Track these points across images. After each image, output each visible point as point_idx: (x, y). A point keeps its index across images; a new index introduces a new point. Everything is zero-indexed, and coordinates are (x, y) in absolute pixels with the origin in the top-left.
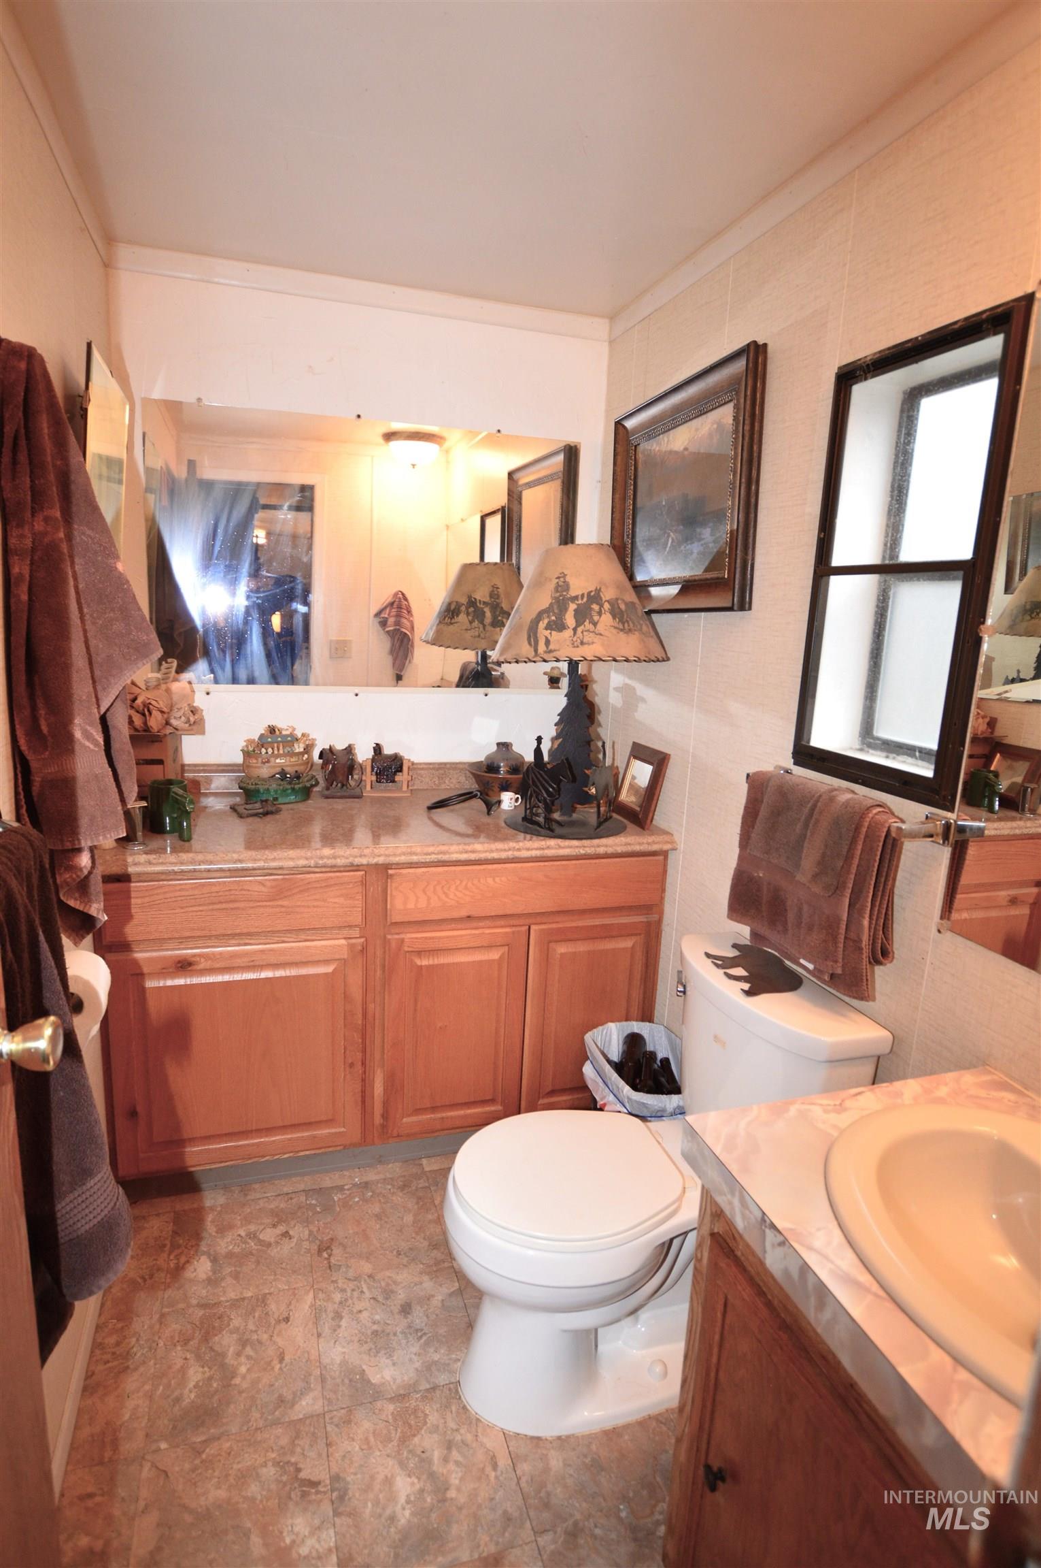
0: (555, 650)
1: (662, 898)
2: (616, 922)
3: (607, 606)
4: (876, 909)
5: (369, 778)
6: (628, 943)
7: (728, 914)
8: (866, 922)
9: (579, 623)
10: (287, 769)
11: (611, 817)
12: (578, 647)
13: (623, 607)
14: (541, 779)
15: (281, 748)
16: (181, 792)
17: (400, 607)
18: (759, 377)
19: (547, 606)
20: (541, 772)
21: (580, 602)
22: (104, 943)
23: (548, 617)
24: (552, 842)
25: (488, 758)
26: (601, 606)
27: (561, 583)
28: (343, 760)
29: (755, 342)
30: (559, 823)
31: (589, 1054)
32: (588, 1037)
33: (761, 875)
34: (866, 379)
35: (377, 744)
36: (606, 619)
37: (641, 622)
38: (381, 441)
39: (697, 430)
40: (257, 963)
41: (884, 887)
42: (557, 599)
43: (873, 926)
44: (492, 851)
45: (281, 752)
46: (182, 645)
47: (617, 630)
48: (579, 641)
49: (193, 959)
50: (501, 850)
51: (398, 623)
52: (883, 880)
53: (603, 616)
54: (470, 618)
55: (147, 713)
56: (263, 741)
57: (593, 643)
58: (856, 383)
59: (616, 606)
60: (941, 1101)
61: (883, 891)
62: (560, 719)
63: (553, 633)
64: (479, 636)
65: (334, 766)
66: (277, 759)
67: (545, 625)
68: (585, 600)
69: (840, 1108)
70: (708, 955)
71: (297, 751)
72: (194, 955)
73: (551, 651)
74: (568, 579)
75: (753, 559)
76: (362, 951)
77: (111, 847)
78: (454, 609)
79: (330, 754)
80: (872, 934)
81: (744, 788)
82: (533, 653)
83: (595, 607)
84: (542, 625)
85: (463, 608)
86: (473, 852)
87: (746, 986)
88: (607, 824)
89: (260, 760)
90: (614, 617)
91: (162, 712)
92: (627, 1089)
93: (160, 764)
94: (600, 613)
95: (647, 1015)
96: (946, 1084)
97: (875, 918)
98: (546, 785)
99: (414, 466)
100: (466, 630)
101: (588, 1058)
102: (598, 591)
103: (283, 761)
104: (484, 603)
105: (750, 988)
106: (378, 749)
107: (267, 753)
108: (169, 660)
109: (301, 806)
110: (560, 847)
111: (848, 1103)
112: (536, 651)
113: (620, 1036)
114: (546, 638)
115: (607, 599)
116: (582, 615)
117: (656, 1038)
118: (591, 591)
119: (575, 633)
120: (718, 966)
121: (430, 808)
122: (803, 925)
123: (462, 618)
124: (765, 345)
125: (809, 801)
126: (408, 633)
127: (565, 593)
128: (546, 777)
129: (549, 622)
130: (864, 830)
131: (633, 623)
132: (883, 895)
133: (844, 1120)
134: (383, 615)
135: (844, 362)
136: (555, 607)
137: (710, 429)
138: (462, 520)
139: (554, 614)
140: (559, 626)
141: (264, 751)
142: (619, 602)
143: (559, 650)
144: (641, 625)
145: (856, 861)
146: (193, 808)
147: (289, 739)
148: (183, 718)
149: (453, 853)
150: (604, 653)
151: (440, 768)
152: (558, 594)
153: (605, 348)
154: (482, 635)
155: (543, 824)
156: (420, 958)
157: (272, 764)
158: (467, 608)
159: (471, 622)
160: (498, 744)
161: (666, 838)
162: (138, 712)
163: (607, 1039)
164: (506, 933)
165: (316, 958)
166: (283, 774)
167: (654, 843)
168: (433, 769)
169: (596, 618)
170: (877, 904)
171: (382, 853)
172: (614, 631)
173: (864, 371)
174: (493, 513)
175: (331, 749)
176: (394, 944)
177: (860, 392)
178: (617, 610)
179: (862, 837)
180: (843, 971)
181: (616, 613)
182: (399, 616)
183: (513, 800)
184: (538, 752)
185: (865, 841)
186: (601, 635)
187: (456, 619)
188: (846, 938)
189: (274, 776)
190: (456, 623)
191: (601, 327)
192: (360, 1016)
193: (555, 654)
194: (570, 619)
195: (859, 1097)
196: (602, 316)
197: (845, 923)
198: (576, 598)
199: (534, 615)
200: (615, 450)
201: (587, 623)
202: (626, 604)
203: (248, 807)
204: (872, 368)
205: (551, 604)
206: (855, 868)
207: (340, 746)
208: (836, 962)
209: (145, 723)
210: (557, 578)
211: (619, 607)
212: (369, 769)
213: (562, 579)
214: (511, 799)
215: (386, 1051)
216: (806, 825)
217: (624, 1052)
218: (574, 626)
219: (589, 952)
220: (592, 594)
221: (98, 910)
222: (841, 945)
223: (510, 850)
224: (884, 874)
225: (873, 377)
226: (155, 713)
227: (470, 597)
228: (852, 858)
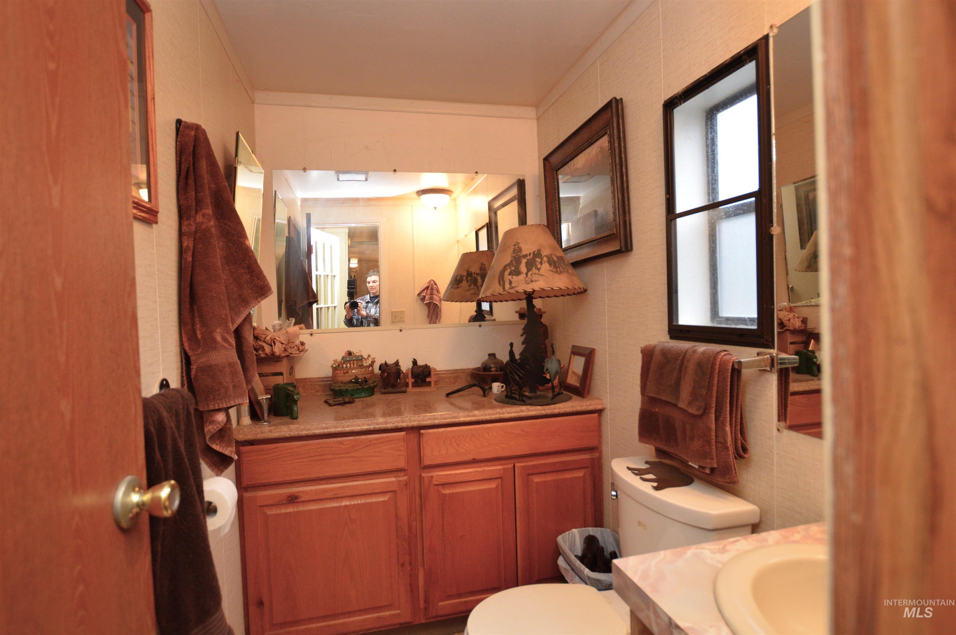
0: (515, 287)
1: (600, 442)
2: (570, 459)
3: (545, 259)
4: (734, 419)
5: (410, 381)
6: (580, 474)
7: (639, 439)
8: (728, 429)
9: (529, 270)
10: (359, 377)
11: (562, 393)
12: (529, 283)
13: (555, 259)
14: (515, 369)
15: (355, 364)
16: (291, 389)
17: (432, 289)
18: (620, 117)
19: (509, 262)
20: (514, 365)
21: (528, 258)
22: (243, 486)
23: (510, 268)
24: (524, 408)
25: (483, 364)
26: (542, 259)
27: (516, 248)
28: (394, 370)
29: (615, 98)
30: (529, 398)
31: (561, 551)
32: (560, 539)
33: (657, 410)
34: (681, 104)
35: (414, 359)
36: (545, 267)
37: (568, 267)
38: (416, 196)
39: (589, 154)
40: (339, 496)
41: (737, 403)
42: (513, 257)
43: (733, 431)
44: (486, 415)
45: (355, 366)
46: (301, 315)
47: (553, 273)
48: (530, 280)
49: (298, 494)
50: (492, 414)
51: (431, 298)
52: (735, 400)
53: (544, 265)
54: (469, 283)
55: (273, 344)
56: (345, 360)
57: (538, 280)
58: (675, 107)
59: (551, 258)
60: (796, 542)
61: (737, 407)
62: (524, 331)
63: (514, 277)
64: (475, 293)
65: (388, 374)
66: (353, 370)
67: (508, 273)
68: (532, 256)
69: (723, 551)
70: (629, 469)
71: (365, 365)
72: (299, 492)
73: (513, 288)
74: (520, 245)
75: (630, 219)
76: (406, 485)
77: (249, 424)
78: (459, 279)
79: (386, 367)
80: (733, 437)
81: (640, 356)
82: (502, 290)
83: (538, 260)
84: (507, 273)
85: (464, 278)
86: (474, 416)
87: (655, 484)
88: (560, 396)
89: (342, 371)
90: (550, 265)
91: (282, 343)
92: (587, 571)
93: (281, 375)
94: (541, 263)
95: (599, 522)
96: (798, 533)
97: (733, 425)
98: (518, 373)
99: (435, 208)
100: (467, 290)
101: (560, 554)
102: (539, 251)
103: (357, 371)
104: (477, 274)
105: (658, 485)
106: (415, 362)
107: (346, 367)
108: (290, 319)
109: (369, 399)
110: (529, 410)
111: (728, 547)
112: (504, 288)
113: (582, 539)
114: (510, 280)
115: (545, 255)
116: (530, 265)
117: (606, 538)
118: (535, 251)
119: (527, 276)
120: (636, 474)
121: (448, 395)
122: (687, 438)
123: (464, 283)
124: (621, 99)
125: (681, 355)
126: (438, 303)
127: (519, 254)
128: (517, 367)
129: (511, 271)
130: (717, 367)
131: (563, 268)
132: (736, 410)
133: (726, 557)
134: (422, 295)
135: (667, 98)
136: (514, 262)
137: (596, 151)
138: (466, 236)
139: (513, 266)
140: (517, 273)
141: (345, 366)
142: (553, 256)
143: (517, 287)
144: (568, 269)
145: (715, 388)
146: (299, 398)
147: (360, 358)
148: (295, 348)
149: (461, 418)
150: (546, 286)
151: (454, 373)
152: (515, 254)
153: (535, 123)
154: (476, 292)
155: (518, 398)
156: (445, 490)
157: (350, 374)
158: (467, 278)
159: (469, 286)
160: (489, 355)
161: (598, 402)
162: (268, 344)
163: (573, 539)
164: (500, 469)
165: (377, 491)
166: (356, 378)
167: (590, 405)
168: (450, 373)
169: (539, 266)
170: (734, 416)
171: (416, 419)
172: (551, 273)
173: (679, 100)
174: (482, 228)
175: (386, 363)
176: (426, 481)
177: (679, 113)
178: (551, 261)
179: (717, 371)
180: (718, 465)
181: (551, 262)
182: (432, 294)
183: (500, 388)
184: (511, 353)
185: (718, 376)
186: (543, 275)
187: (461, 285)
188: (716, 442)
189: (351, 380)
190: (461, 287)
191: (531, 112)
192: (407, 529)
193: (515, 289)
194: (523, 268)
195: (737, 543)
196: (531, 106)
197: (714, 431)
198: (526, 255)
199: (501, 268)
200: (544, 175)
201: (534, 269)
202: (557, 257)
203: (335, 400)
204: (683, 97)
205: (511, 261)
206: (715, 394)
207: (391, 361)
208: (712, 459)
209: (272, 351)
210: (514, 246)
211: (553, 259)
212: (410, 375)
213: (517, 246)
214: (499, 386)
215: (425, 554)
216: (680, 371)
217: (584, 549)
218: (526, 272)
219: (555, 481)
220: (536, 253)
221: (231, 452)
222: (714, 447)
223: (497, 413)
224: (735, 395)
225: (684, 102)
226: (277, 344)
227: (468, 271)
228: (712, 386)
